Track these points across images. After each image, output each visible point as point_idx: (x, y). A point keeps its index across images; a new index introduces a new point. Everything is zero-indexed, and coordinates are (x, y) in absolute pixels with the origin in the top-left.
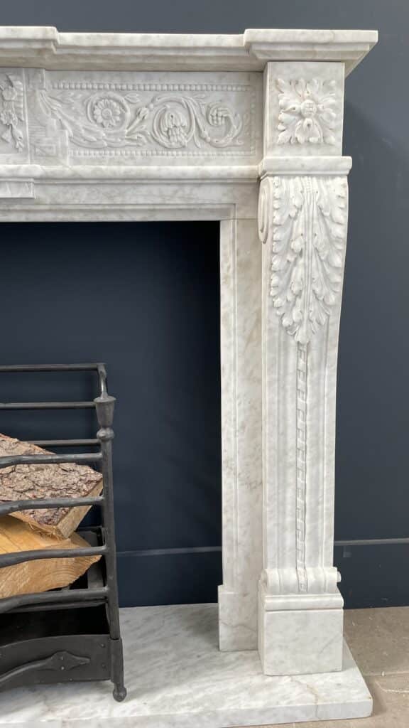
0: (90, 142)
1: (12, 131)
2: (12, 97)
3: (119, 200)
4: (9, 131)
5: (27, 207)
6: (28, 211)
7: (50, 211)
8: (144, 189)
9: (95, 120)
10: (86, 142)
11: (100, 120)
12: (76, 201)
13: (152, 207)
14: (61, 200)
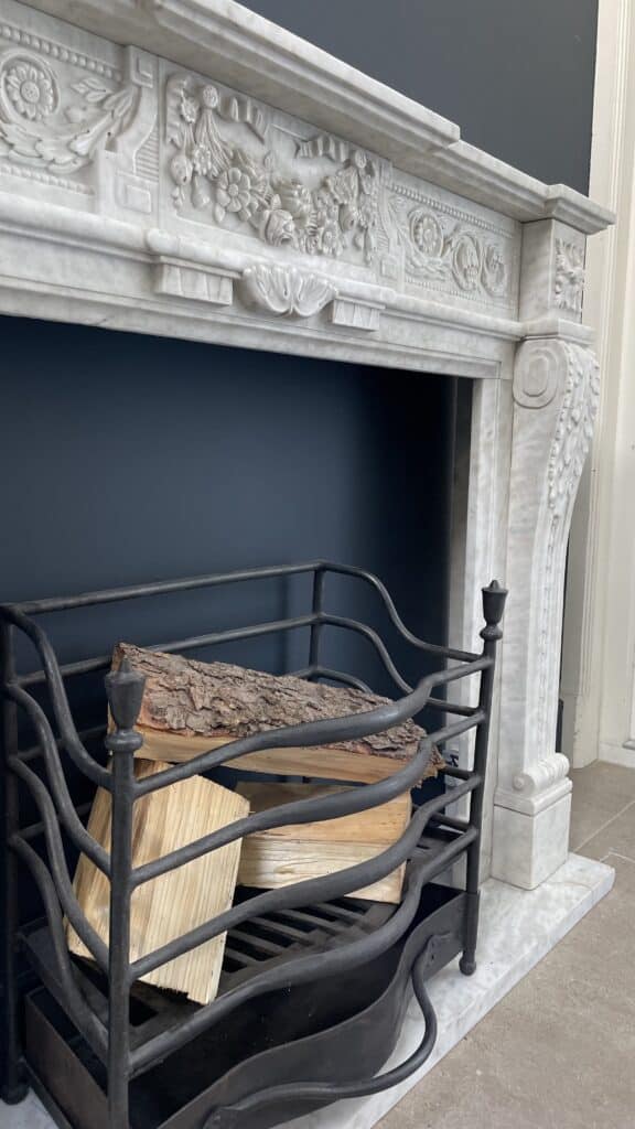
0: (416, 266)
1: (365, 236)
2: (371, 191)
3: (430, 345)
4: (362, 236)
5: (360, 343)
6: (361, 348)
7: (377, 350)
8: (448, 335)
9: (417, 241)
10: (412, 267)
11: (421, 242)
12: (399, 342)
13: (448, 357)
14: (390, 339)
